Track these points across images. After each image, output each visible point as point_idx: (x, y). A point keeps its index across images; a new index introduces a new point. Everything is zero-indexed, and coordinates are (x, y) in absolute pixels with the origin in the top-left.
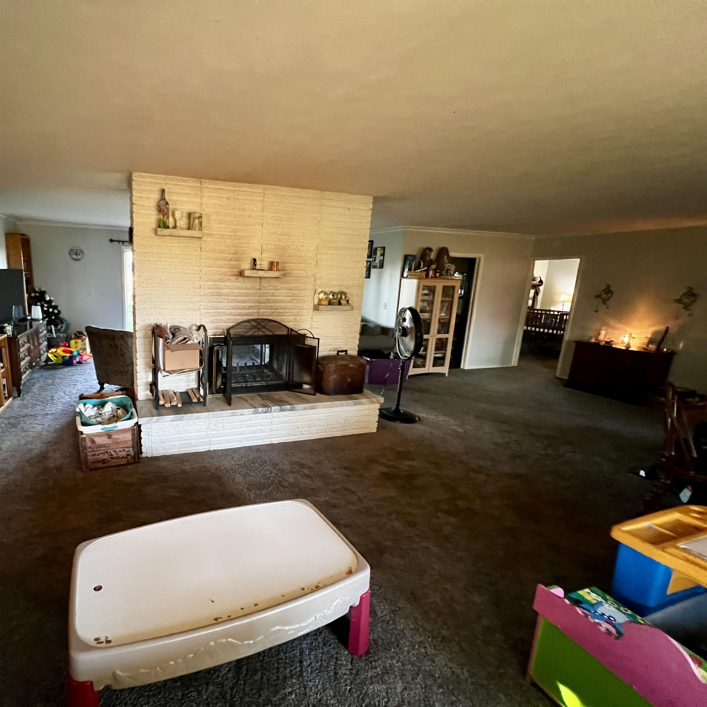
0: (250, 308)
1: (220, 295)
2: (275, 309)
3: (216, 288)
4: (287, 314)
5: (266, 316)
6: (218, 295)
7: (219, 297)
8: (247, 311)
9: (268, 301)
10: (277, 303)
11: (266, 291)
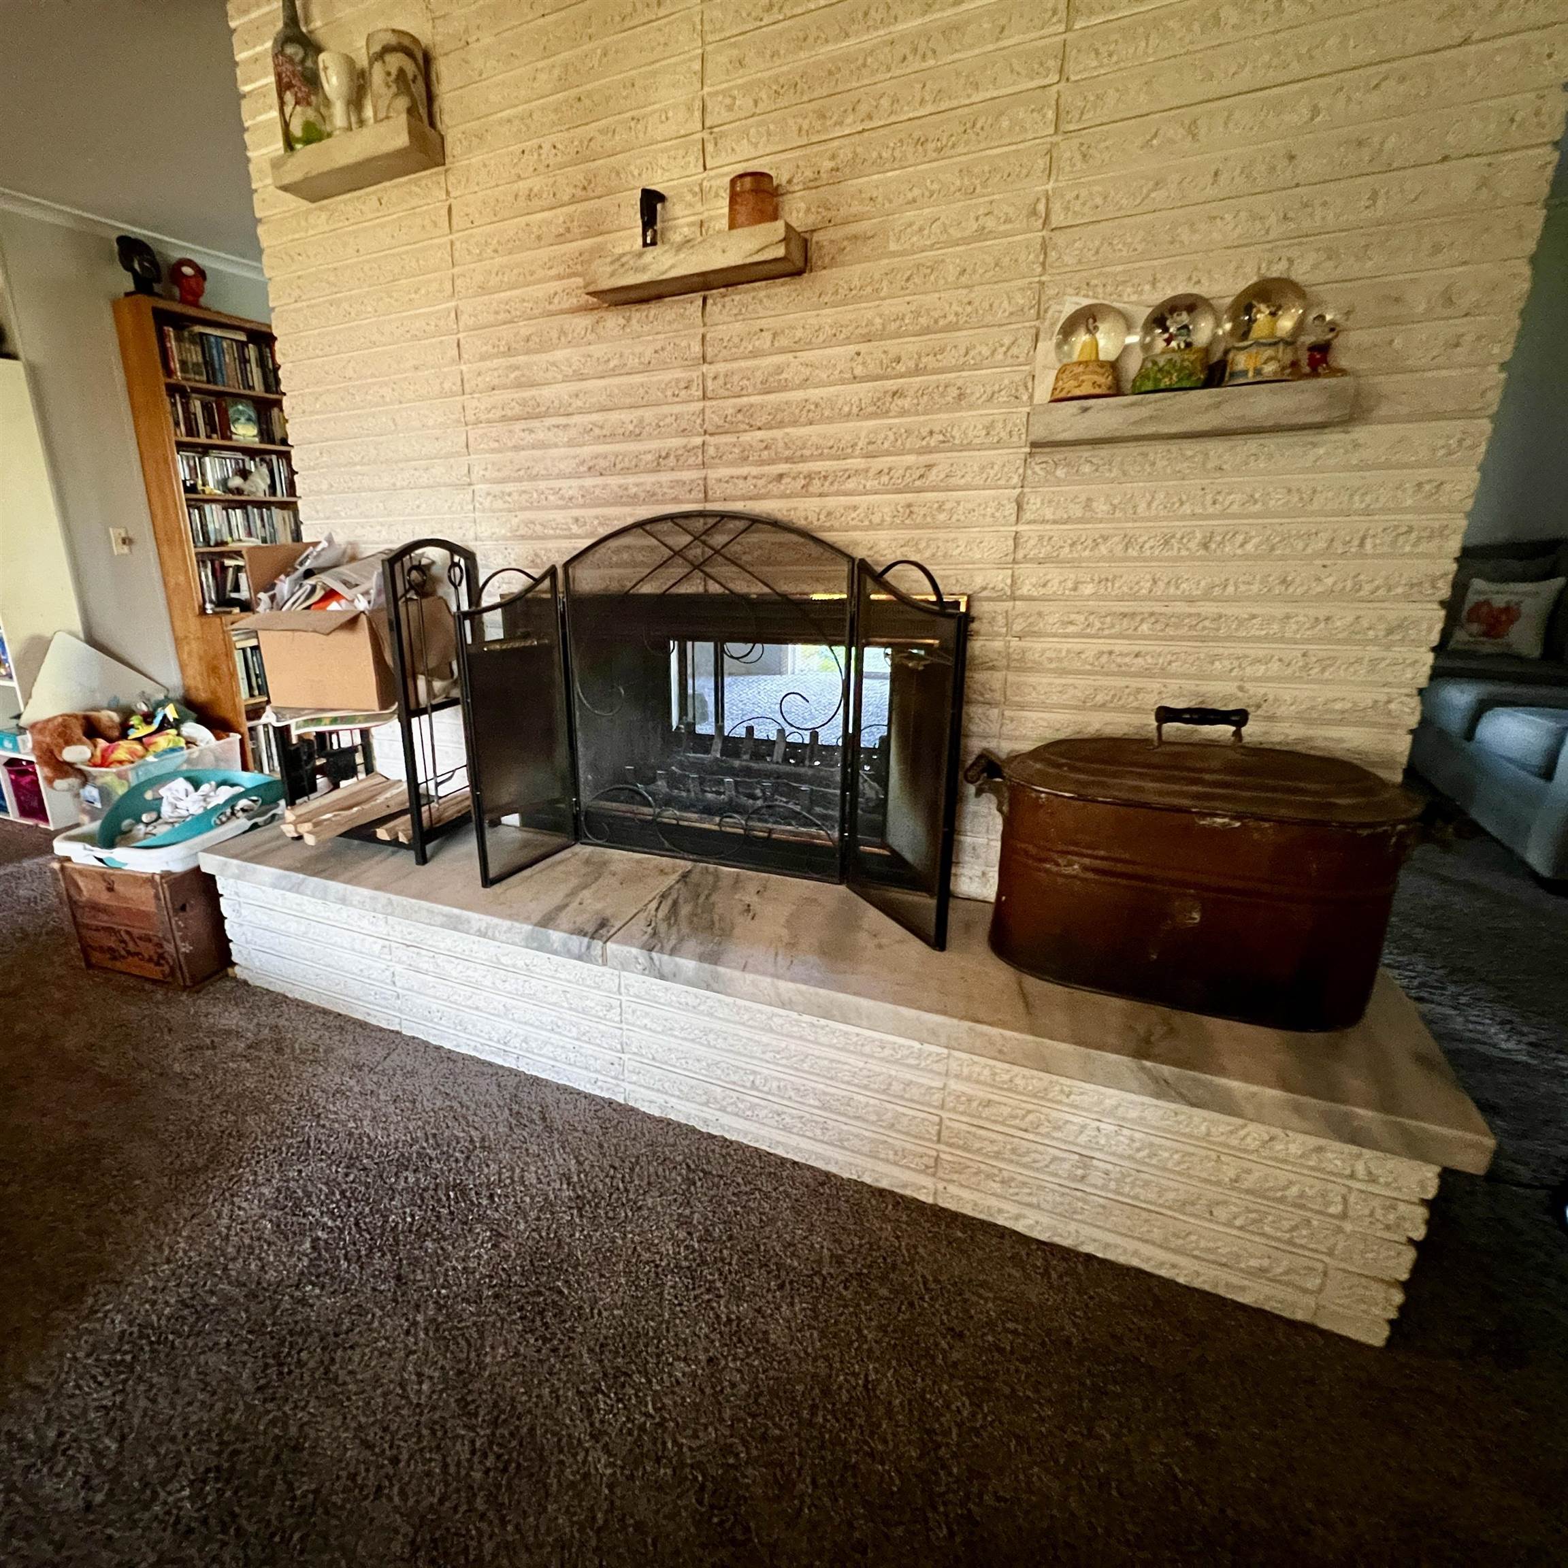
0: (661, 461)
1: (534, 413)
2: (788, 460)
3: (519, 385)
4: (850, 485)
5: (744, 498)
6: (529, 417)
7: (535, 424)
8: (649, 479)
9: (747, 419)
10: (795, 423)
11: (735, 365)
